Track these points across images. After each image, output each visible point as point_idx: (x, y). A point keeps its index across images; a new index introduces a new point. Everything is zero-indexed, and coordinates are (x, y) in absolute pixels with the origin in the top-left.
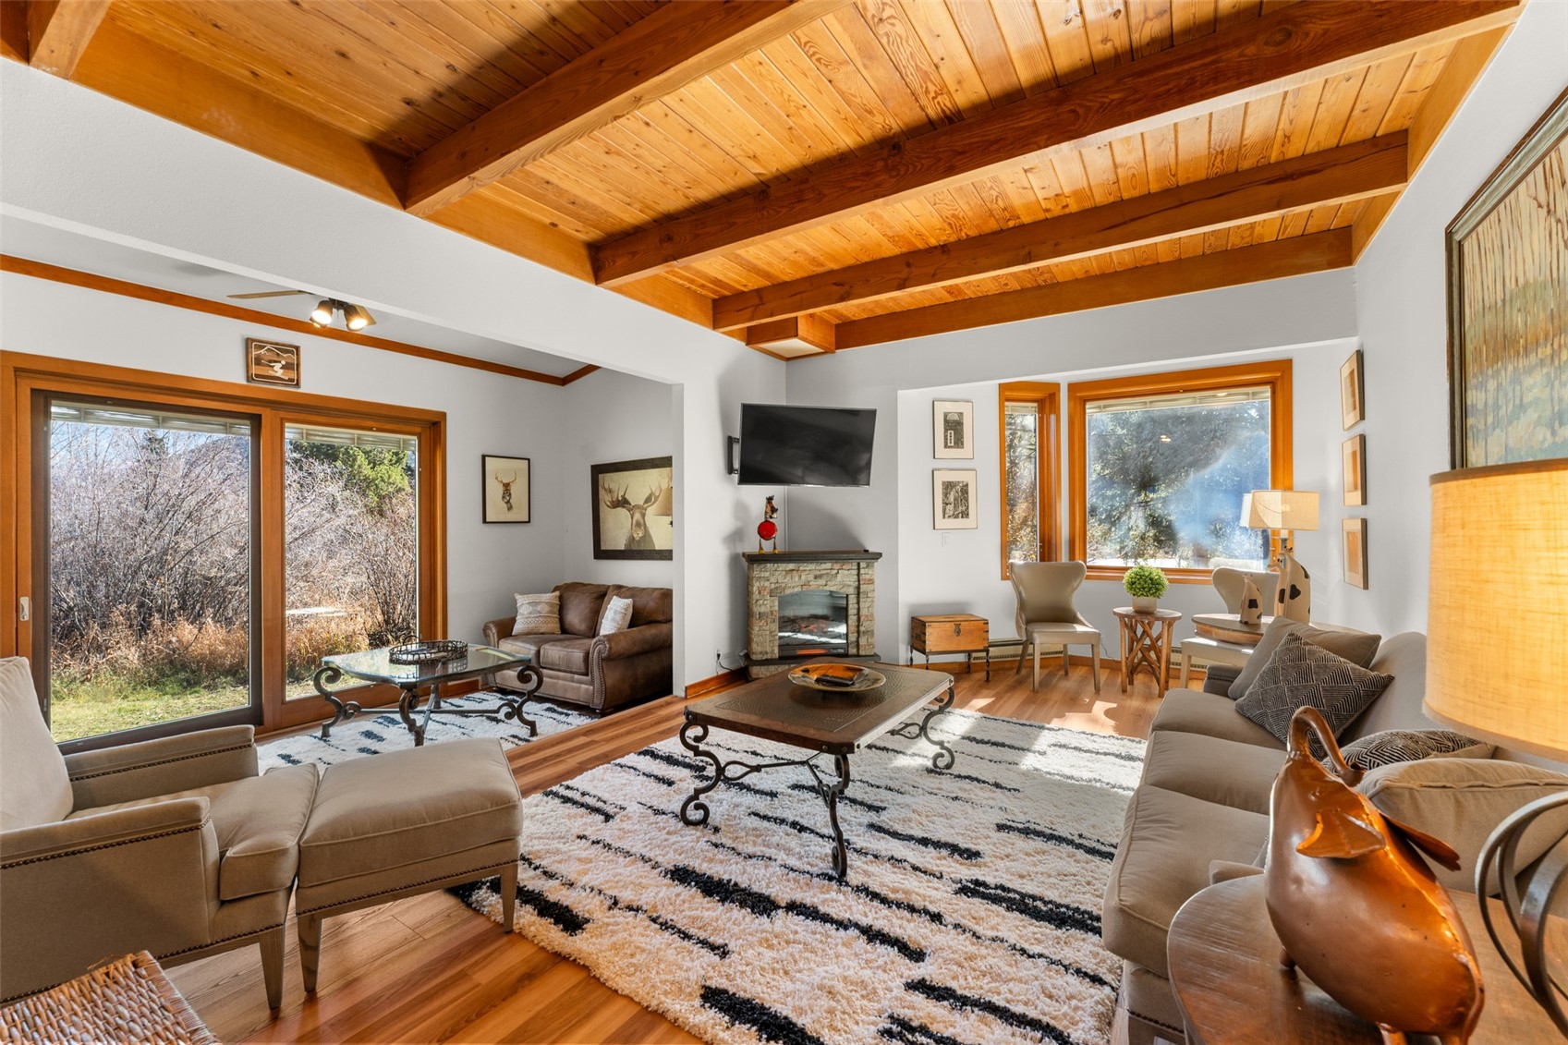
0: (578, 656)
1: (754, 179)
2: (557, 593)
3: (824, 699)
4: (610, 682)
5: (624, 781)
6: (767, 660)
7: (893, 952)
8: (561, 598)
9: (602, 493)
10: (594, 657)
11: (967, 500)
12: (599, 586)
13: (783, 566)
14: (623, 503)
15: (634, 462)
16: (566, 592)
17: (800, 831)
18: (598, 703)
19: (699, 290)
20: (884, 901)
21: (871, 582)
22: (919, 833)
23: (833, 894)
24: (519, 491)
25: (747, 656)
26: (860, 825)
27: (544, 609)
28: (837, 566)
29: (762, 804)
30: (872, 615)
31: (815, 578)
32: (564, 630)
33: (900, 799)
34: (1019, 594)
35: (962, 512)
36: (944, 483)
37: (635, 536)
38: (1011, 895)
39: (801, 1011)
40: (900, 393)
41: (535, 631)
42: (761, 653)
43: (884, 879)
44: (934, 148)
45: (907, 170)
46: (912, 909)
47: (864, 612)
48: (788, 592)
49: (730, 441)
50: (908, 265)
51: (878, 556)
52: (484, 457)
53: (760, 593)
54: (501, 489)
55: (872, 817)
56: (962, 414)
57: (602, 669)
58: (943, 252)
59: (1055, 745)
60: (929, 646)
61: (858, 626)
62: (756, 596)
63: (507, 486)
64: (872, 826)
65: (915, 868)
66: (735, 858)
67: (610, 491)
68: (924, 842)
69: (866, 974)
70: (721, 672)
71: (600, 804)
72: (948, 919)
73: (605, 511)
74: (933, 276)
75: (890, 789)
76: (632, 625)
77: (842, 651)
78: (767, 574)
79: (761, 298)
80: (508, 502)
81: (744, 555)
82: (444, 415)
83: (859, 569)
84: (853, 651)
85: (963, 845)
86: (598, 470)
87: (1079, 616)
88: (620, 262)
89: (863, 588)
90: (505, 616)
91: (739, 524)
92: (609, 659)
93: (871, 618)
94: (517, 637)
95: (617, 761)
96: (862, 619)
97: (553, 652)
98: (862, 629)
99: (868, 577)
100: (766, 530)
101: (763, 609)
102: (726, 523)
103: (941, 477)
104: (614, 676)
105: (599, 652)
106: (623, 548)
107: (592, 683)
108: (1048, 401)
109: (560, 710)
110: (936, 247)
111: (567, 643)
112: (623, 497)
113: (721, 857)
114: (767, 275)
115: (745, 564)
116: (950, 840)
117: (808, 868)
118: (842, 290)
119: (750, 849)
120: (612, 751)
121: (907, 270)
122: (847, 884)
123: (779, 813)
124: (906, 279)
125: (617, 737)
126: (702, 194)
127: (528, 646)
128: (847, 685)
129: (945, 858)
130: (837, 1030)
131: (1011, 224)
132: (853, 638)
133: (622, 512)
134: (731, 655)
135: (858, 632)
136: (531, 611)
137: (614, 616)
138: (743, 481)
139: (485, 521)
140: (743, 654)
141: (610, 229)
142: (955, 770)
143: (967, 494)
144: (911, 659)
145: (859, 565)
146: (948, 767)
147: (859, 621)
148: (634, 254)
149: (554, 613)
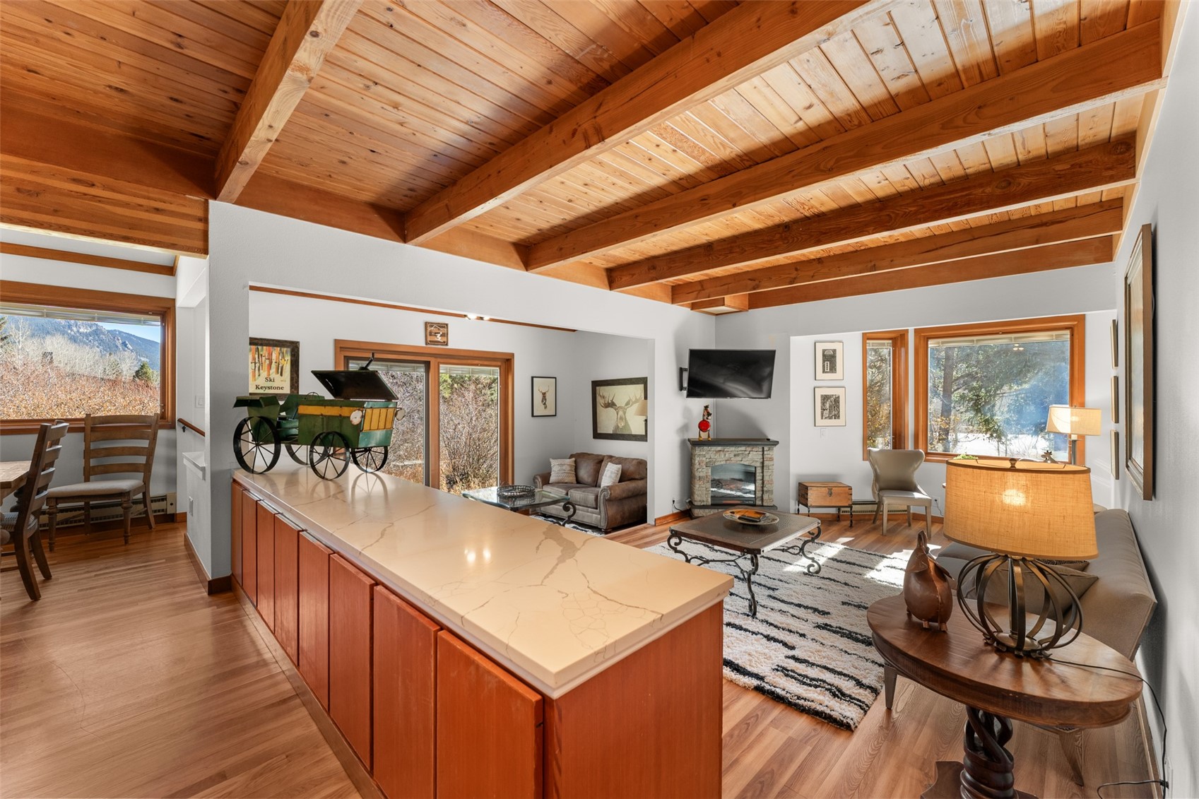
0: (591, 497)
1: (703, 242)
2: (573, 459)
3: (743, 528)
4: (610, 514)
6: (704, 505)
7: (780, 645)
8: (575, 462)
9: (598, 398)
10: (601, 499)
11: (839, 407)
12: (598, 455)
13: (714, 448)
14: (611, 405)
15: (619, 379)
16: (578, 458)
17: (731, 595)
18: (603, 525)
20: (776, 627)
21: (771, 459)
22: (797, 602)
23: (750, 622)
24: (550, 397)
25: (691, 503)
26: (763, 595)
27: (567, 468)
28: (749, 449)
30: (772, 480)
31: (735, 456)
32: (578, 482)
33: (786, 585)
34: (875, 471)
35: (835, 415)
36: (822, 396)
37: (619, 425)
38: (844, 631)
39: (737, 659)
40: (791, 338)
41: (563, 481)
42: (700, 501)
43: (775, 618)
44: (809, 229)
45: (794, 240)
46: (790, 631)
47: (766, 478)
48: (717, 464)
49: (681, 370)
50: (796, 270)
51: (776, 443)
52: (532, 378)
53: (699, 464)
54: (541, 396)
55: (771, 592)
56: (835, 350)
57: (605, 506)
58: (819, 262)
59: (887, 567)
60: (811, 501)
61: (763, 487)
62: (697, 466)
63: (544, 395)
64: (770, 596)
65: (793, 616)
67: (604, 397)
68: (799, 606)
69: (767, 651)
70: (676, 511)
72: (808, 636)
73: (600, 409)
74: (813, 277)
75: (781, 581)
76: (621, 481)
77: (752, 503)
78: (704, 453)
79: (702, 286)
80: (545, 404)
81: (689, 440)
82: (513, 355)
83: (763, 451)
84: (759, 503)
85: (821, 609)
86: (596, 384)
87: (919, 487)
88: (624, 279)
89: (766, 463)
90: (545, 471)
91: (686, 421)
92: (609, 501)
93: (771, 482)
94: (552, 484)
96: (765, 483)
97: (576, 495)
98: (765, 489)
99: (769, 456)
100: (704, 426)
101: (701, 474)
102: (678, 421)
103: (819, 393)
104: (612, 510)
105: (604, 496)
106: (611, 432)
107: (600, 513)
108: (899, 339)
110: (814, 260)
111: (584, 489)
112: (612, 401)
115: (690, 446)
116: (814, 606)
117: (736, 610)
118: (753, 283)
121: (796, 272)
122: (757, 618)
124: (795, 278)
126: (675, 248)
127: (561, 490)
128: (757, 522)
129: (810, 613)
130: (752, 666)
131: (862, 248)
132: (759, 494)
133: (611, 410)
134: (681, 502)
135: (763, 491)
136: (559, 469)
137: (609, 475)
138: (690, 395)
139: (533, 416)
140: (687, 501)
141: (620, 263)
142: (821, 574)
143: (839, 403)
144: (798, 510)
145: (763, 448)
146: (817, 572)
147: (763, 483)
148: (633, 275)
149: (572, 471)
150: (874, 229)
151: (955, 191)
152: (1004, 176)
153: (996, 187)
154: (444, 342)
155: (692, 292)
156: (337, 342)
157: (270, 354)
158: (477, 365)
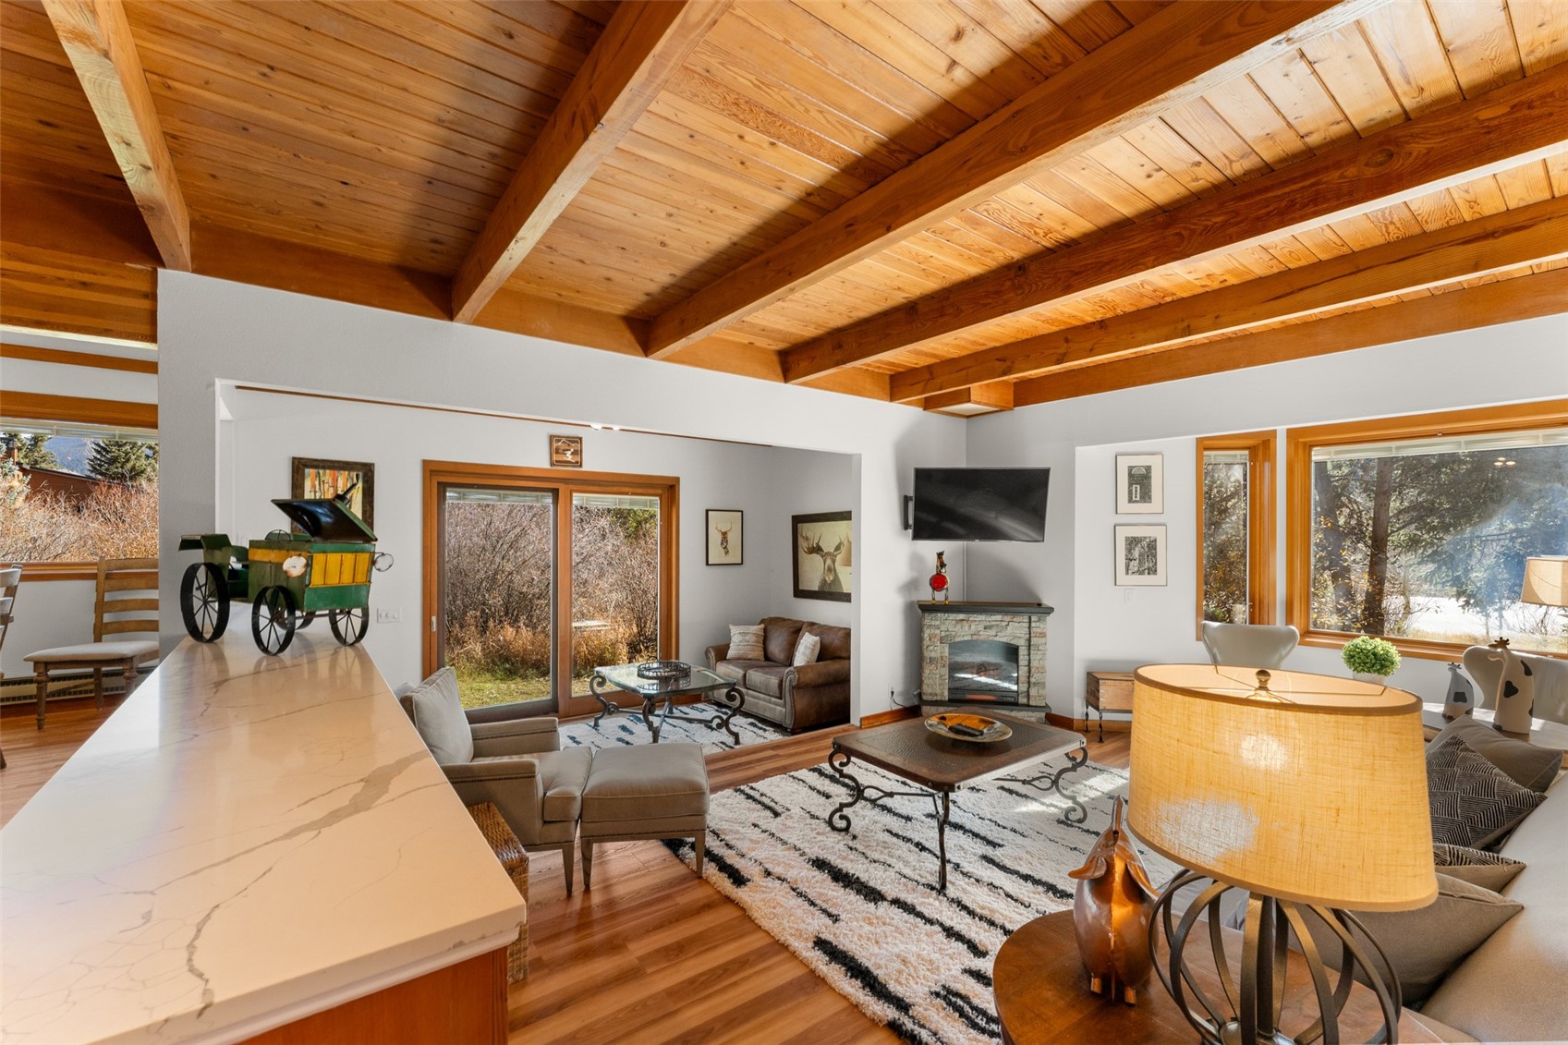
0: (774, 681)
1: (904, 301)
2: (762, 626)
4: (799, 707)
5: (793, 790)
6: (937, 701)
7: (962, 947)
8: (766, 630)
9: (801, 540)
10: (787, 685)
11: (1155, 556)
12: (796, 622)
13: (953, 616)
14: (817, 550)
15: (826, 514)
16: (770, 624)
17: (921, 850)
18: (789, 723)
19: (876, 370)
20: (970, 912)
21: (1043, 635)
22: (1025, 870)
23: (931, 900)
24: (734, 539)
25: (920, 695)
26: (975, 855)
27: (751, 638)
28: (1007, 618)
29: (896, 824)
30: (1043, 667)
31: (985, 628)
32: (767, 658)
33: (1019, 839)
34: (1214, 657)
35: (1149, 569)
36: (1127, 539)
37: (827, 579)
39: (879, 967)
40: (1078, 449)
41: (745, 657)
42: (931, 694)
43: (978, 898)
44: (1053, 269)
45: (1031, 289)
46: (992, 923)
47: (1034, 664)
48: (957, 639)
49: (906, 499)
50: (1067, 341)
51: (1050, 610)
52: (707, 511)
53: (930, 639)
54: (719, 537)
55: (989, 851)
56: (1150, 467)
57: (792, 696)
58: (1101, 328)
60: (1103, 702)
61: (1029, 677)
62: (926, 642)
63: (724, 534)
64: (985, 858)
65: (1008, 895)
66: (863, 860)
67: (807, 539)
68: (1026, 878)
69: (935, 958)
70: (895, 707)
71: (772, 804)
73: (802, 555)
74: (1091, 350)
75: (1014, 831)
76: (820, 658)
77: (1013, 700)
78: (938, 623)
79: (931, 374)
80: (725, 548)
81: (918, 603)
82: (677, 479)
83: (1030, 622)
84: (1023, 699)
85: (1060, 887)
86: (798, 520)
88: (803, 365)
89: (1034, 641)
90: (722, 642)
91: (915, 574)
92: (798, 687)
93: (1042, 670)
94: (730, 661)
95: (792, 773)
96: (1033, 670)
97: (756, 676)
98: (1032, 680)
99: (1039, 630)
100: (938, 582)
101: (933, 655)
102: (902, 573)
103: (1123, 533)
104: (803, 702)
105: (790, 680)
106: (817, 589)
107: (785, 706)
108: (1261, 448)
109: (760, 725)
110: (1094, 323)
111: (767, 670)
112: (817, 544)
113: (852, 857)
114: (934, 356)
115: (919, 611)
116: (1051, 881)
117: (919, 878)
118: (1004, 365)
119: (876, 856)
120: (790, 765)
121: (1066, 345)
122: (945, 895)
123: (908, 834)
124: (1064, 355)
125: (796, 754)
126: (863, 314)
127: (737, 670)
128: (975, 736)
129: (1039, 894)
130: (900, 983)
131: (1168, 299)
132: (1024, 688)
133: (817, 558)
134: (906, 693)
135: (1029, 683)
136: (741, 640)
137: (806, 648)
138: (917, 536)
139: (707, 564)
140: (915, 693)
141: (793, 341)
142: (1085, 826)
143: (1155, 549)
144: (1087, 714)
145: (1030, 617)
146: (1080, 821)
147: (1029, 671)
148: (813, 358)
149: (759, 643)
150: (1155, 260)
151: (1293, 181)
152: (1381, 144)
153: (1366, 165)
154: (577, 462)
155: (918, 383)
156: (426, 463)
157: (335, 480)
158: (627, 494)
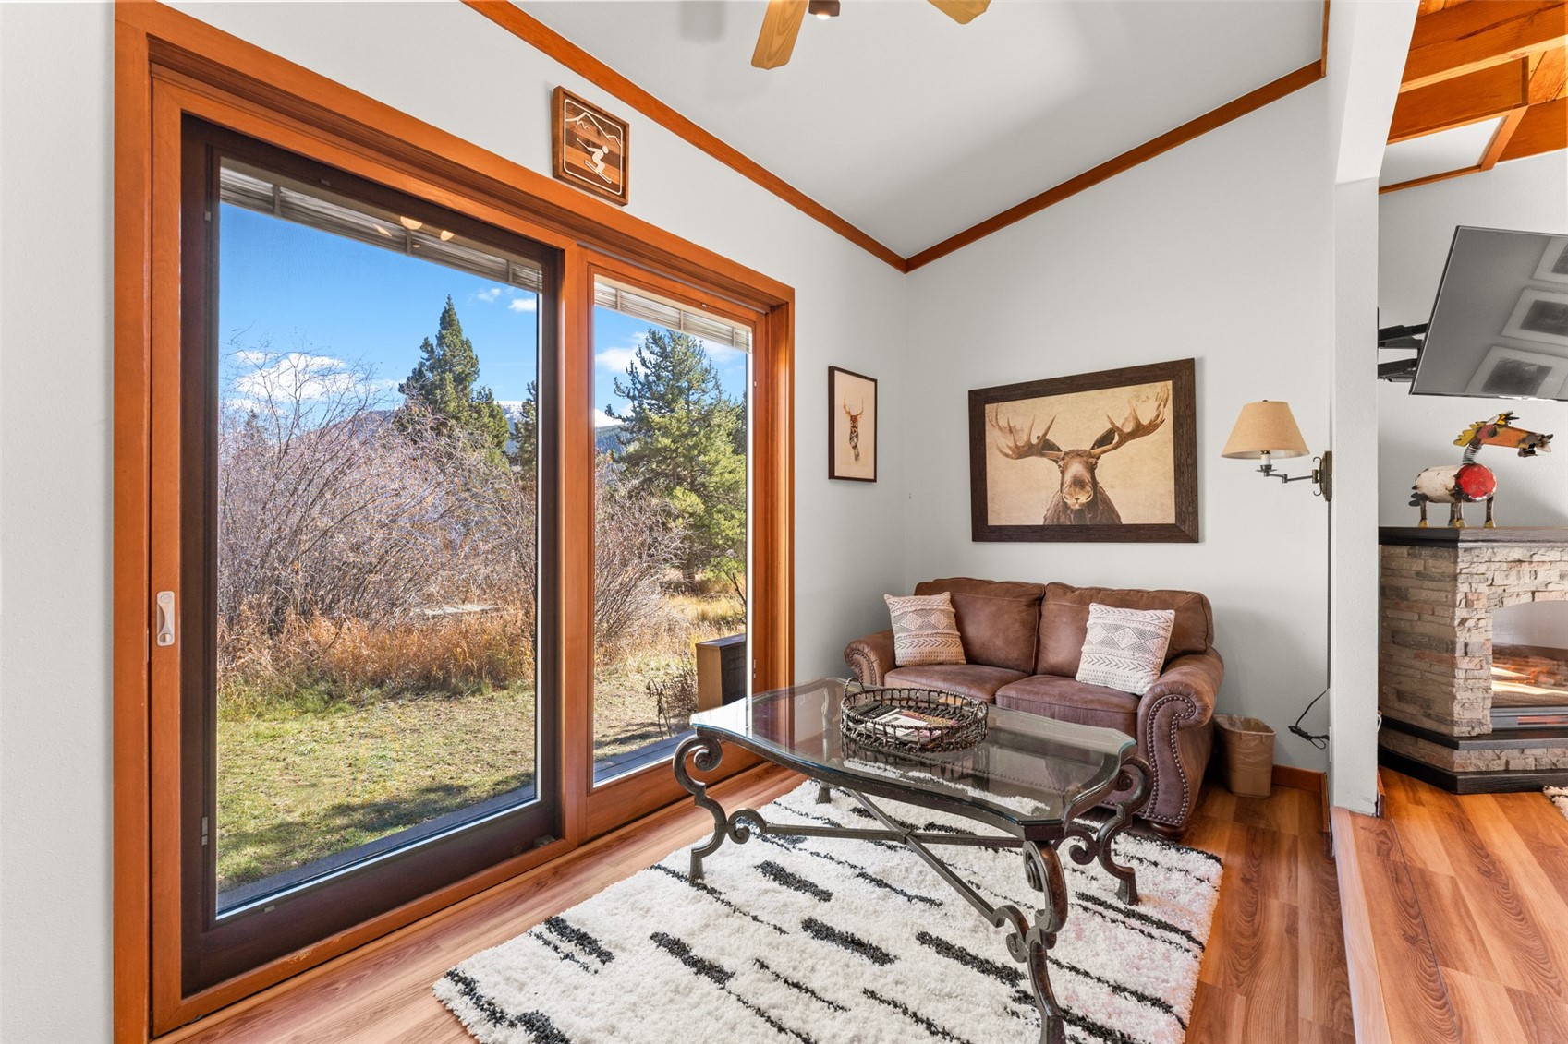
2: (946, 596)
8: (953, 602)
9: (988, 436)
14: (1042, 449)
16: (957, 592)
27: (939, 621)
37: (1071, 502)
41: (932, 658)
48: (1509, 602)
52: (832, 372)
63: (854, 421)
67: (1011, 430)
73: (997, 464)
86: (981, 398)
94: (909, 668)
112: (1042, 438)
136: (913, 626)
138: (1422, 391)
139: (832, 475)
149: (954, 629)
